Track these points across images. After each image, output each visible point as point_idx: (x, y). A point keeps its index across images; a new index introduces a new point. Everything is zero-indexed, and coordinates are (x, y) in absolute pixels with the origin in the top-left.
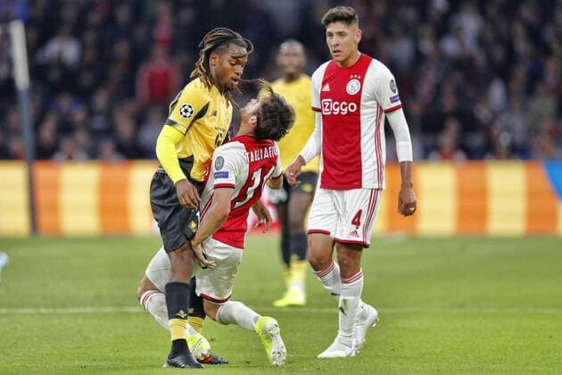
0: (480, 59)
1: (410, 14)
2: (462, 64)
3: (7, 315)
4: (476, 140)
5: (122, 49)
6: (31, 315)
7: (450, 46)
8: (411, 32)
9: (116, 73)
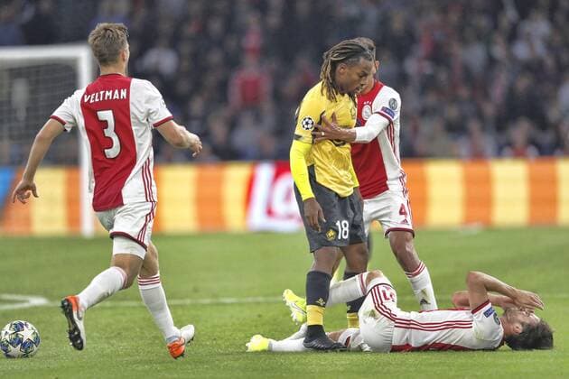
0: (549, 62)
1: (483, 22)
2: (533, 68)
3: (111, 308)
4: (547, 138)
5: (215, 57)
6: (134, 307)
7: (522, 51)
8: (485, 39)
9: (211, 80)
